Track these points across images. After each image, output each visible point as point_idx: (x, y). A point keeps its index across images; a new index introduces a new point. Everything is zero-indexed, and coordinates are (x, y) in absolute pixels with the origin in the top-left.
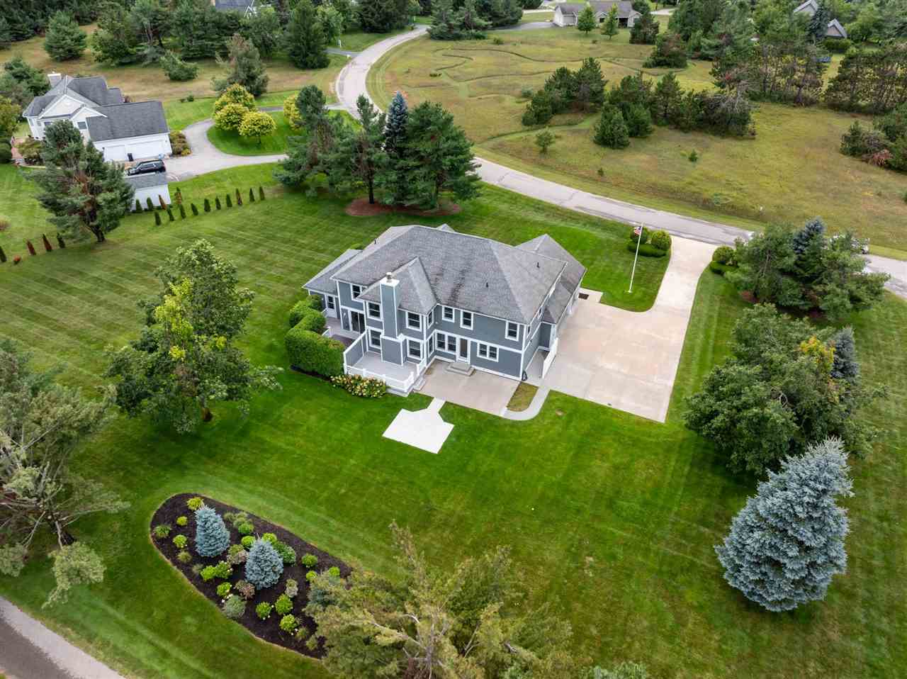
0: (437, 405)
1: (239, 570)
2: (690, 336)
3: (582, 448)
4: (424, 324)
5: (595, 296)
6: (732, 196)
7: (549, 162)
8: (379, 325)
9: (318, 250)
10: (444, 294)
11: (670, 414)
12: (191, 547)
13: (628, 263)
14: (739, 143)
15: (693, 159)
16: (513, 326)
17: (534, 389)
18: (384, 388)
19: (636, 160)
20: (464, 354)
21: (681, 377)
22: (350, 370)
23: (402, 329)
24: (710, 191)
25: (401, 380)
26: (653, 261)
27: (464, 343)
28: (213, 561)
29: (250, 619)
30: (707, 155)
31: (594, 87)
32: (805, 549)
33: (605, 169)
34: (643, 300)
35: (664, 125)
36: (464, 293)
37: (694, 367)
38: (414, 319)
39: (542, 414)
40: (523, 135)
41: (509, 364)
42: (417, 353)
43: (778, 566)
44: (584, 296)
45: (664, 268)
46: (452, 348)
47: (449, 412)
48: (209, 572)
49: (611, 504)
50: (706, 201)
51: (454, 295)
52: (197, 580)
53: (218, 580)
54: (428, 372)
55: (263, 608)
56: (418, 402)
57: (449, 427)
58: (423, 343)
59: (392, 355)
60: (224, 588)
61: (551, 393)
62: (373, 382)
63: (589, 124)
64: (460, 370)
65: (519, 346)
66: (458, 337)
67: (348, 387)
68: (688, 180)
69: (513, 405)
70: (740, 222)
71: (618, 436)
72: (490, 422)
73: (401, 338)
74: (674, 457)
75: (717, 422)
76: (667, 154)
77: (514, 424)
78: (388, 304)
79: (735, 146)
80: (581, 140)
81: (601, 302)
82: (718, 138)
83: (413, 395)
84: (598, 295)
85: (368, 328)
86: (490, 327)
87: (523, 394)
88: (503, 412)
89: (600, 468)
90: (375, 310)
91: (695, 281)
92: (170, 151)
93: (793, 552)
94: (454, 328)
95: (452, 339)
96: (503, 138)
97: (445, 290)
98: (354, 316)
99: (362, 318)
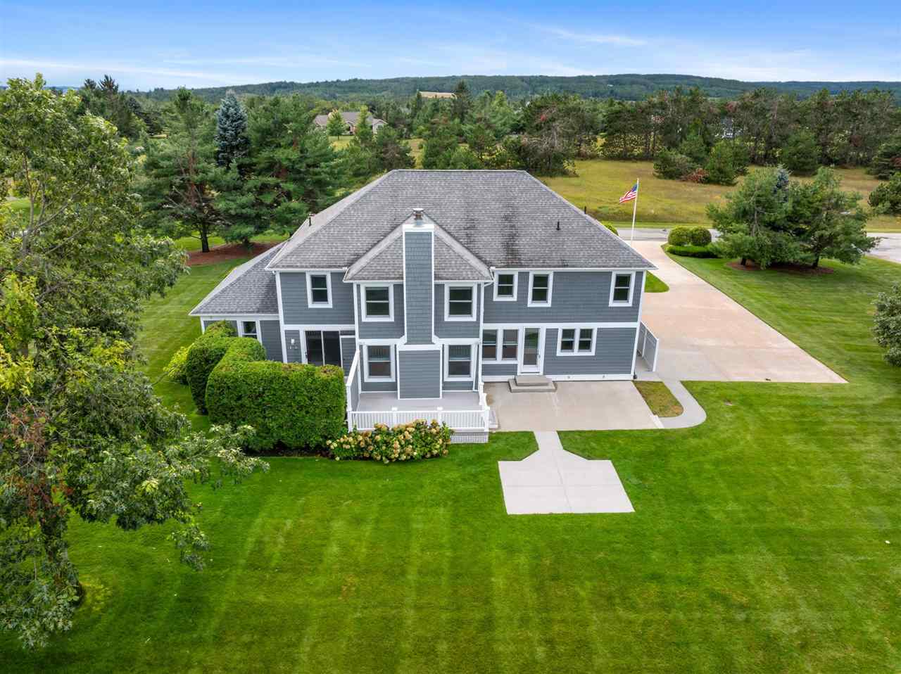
0: (548, 440)
10: (493, 252)
16: (623, 280)
17: (660, 385)
18: (446, 434)
20: (531, 357)
23: (437, 324)
38: (462, 300)
39: (711, 410)
41: (616, 354)
42: (462, 369)
46: (510, 352)
47: (581, 444)
51: (511, 251)
57: (606, 466)
65: (632, 314)
69: (659, 411)
73: (440, 344)
78: (418, 272)
83: (494, 436)
88: (657, 425)
90: (378, 302)
94: (518, 312)
97: (490, 247)
98: (313, 338)
99: (332, 338)
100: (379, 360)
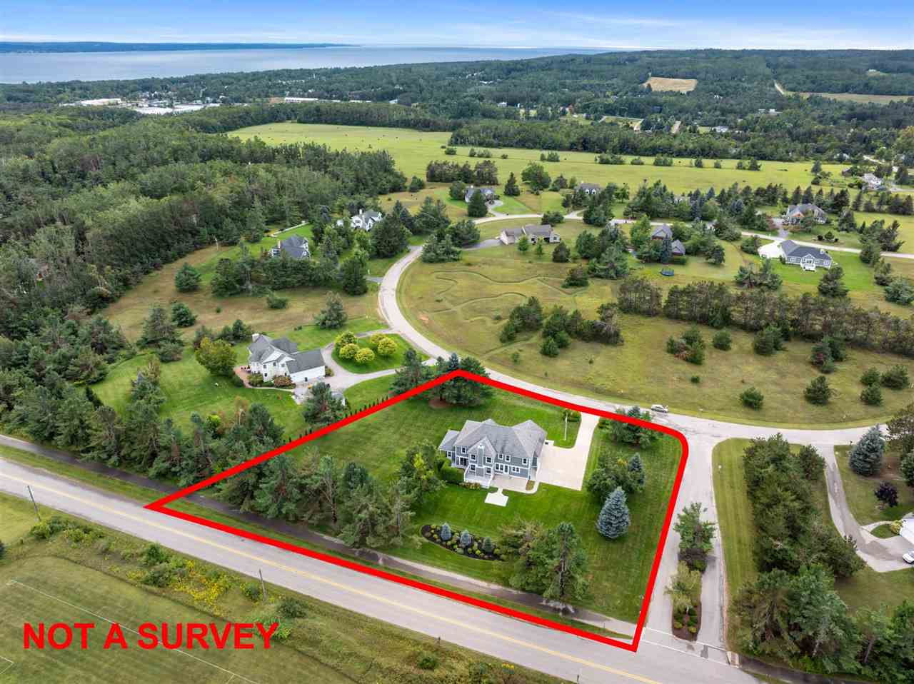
0: (500, 490)
1: (458, 542)
2: (590, 457)
3: (554, 501)
4: (493, 460)
5: (551, 442)
6: (609, 385)
7: (520, 368)
8: (476, 462)
9: (427, 429)
10: (499, 449)
11: (583, 487)
12: (440, 537)
13: (563, 426)
14: (614, 349)
15: (591, 362)
16: (525, 460)
17: (534, 482)
18: (480, 486)
19: (562, 365)
20: (506, 471)
21: (586, 474)
22: (467, 480)
23: (484, 464)
24: (599, 382)
25: (486, 483)
26: (575, 423)
27: (506, 467)
28: (450, 540)
29: (466, 553)
30: (598, 359)
31: (537, 316)
32: (616, 518)
33: (548, 372)
34: (570, 444)
35: (576, 338)
36: (506, 449)
37: (591, 469)
38: (489, 460)
39: (538, 490)
40: (502, 349)
41: (524, 474)
42: (489, 472)
43: (611, 524)
44: (547, 443)
45: (579, 426)
46: (502, 469)
47: (505, 492)
48: (449, 543)
49: (565, 517)
50: (597, 389)
51: (503, 449)
52: (446, 546)
53: (452, 545)
54: (494, 479)
55: (470, 550)
56: (493, 490)
57: (507, 498)
58: (492, 468)
59: (480, 473)
60: (456, 546)
61: (540, 483)
62: (476, 484)
63: (536, 339)
64: (505, 477)
65: (527, 467)
66: (504, 465)
67: (467, 486)
68: (588, 377)
69: (528, 488)
70: (612, 399)
71: (565, 496)
72: (522, 495)
73: (484, 467)
74: (584, 502)
75: (595, 487)
76: (578, 359)
77: (529, 495)
78: (480, 454)
79: (612, 351)
80: (533, 351)
81: (554, 445)
82: (604, 346)
83: (491, 487)
84: (553, 442)
85: (470, 464)
86: (516, 461)
87: (530, 485)
88: (525, 491)
89: (559, 507)
90: (473, 457)
91: (591, 434)
92: (324, 374)
93: (614, 518)
94: (504, 462)
95: (502, 466)
96: (493, 352)
97: (499, 448)
98: (462, 459)
99: (465, 460)
100: (473, 468)
